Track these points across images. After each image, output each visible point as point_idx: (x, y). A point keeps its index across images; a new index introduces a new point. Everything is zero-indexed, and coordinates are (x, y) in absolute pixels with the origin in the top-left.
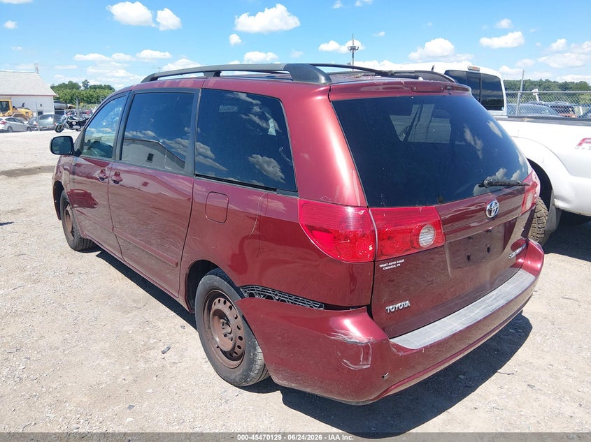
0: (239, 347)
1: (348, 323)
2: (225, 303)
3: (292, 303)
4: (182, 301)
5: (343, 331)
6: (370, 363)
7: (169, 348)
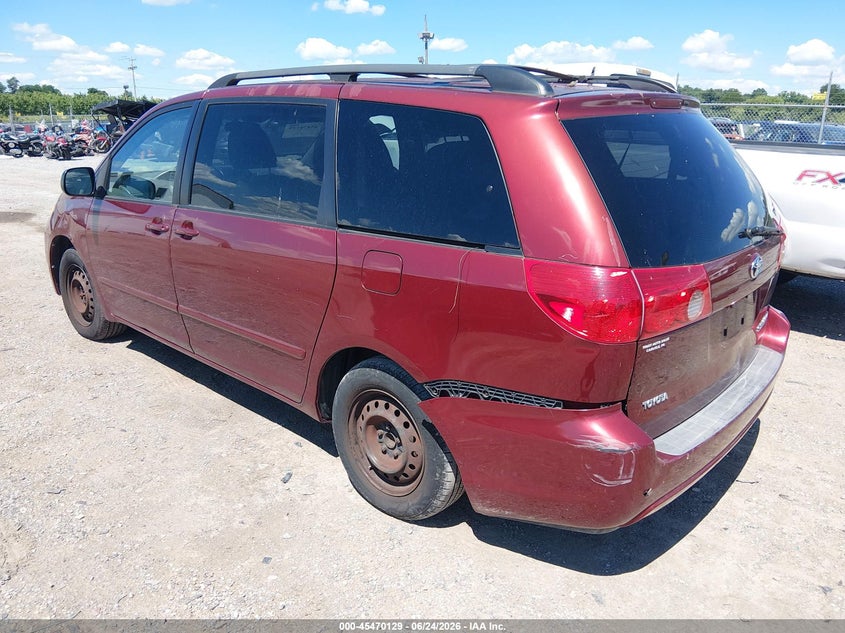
0: (412, 467)
1: (596, 427)
2: (387, 407)
3: (510, 402)
4: (310, 410)
5: (594, 437)
6: (631, 476)
7: (290, 475)
